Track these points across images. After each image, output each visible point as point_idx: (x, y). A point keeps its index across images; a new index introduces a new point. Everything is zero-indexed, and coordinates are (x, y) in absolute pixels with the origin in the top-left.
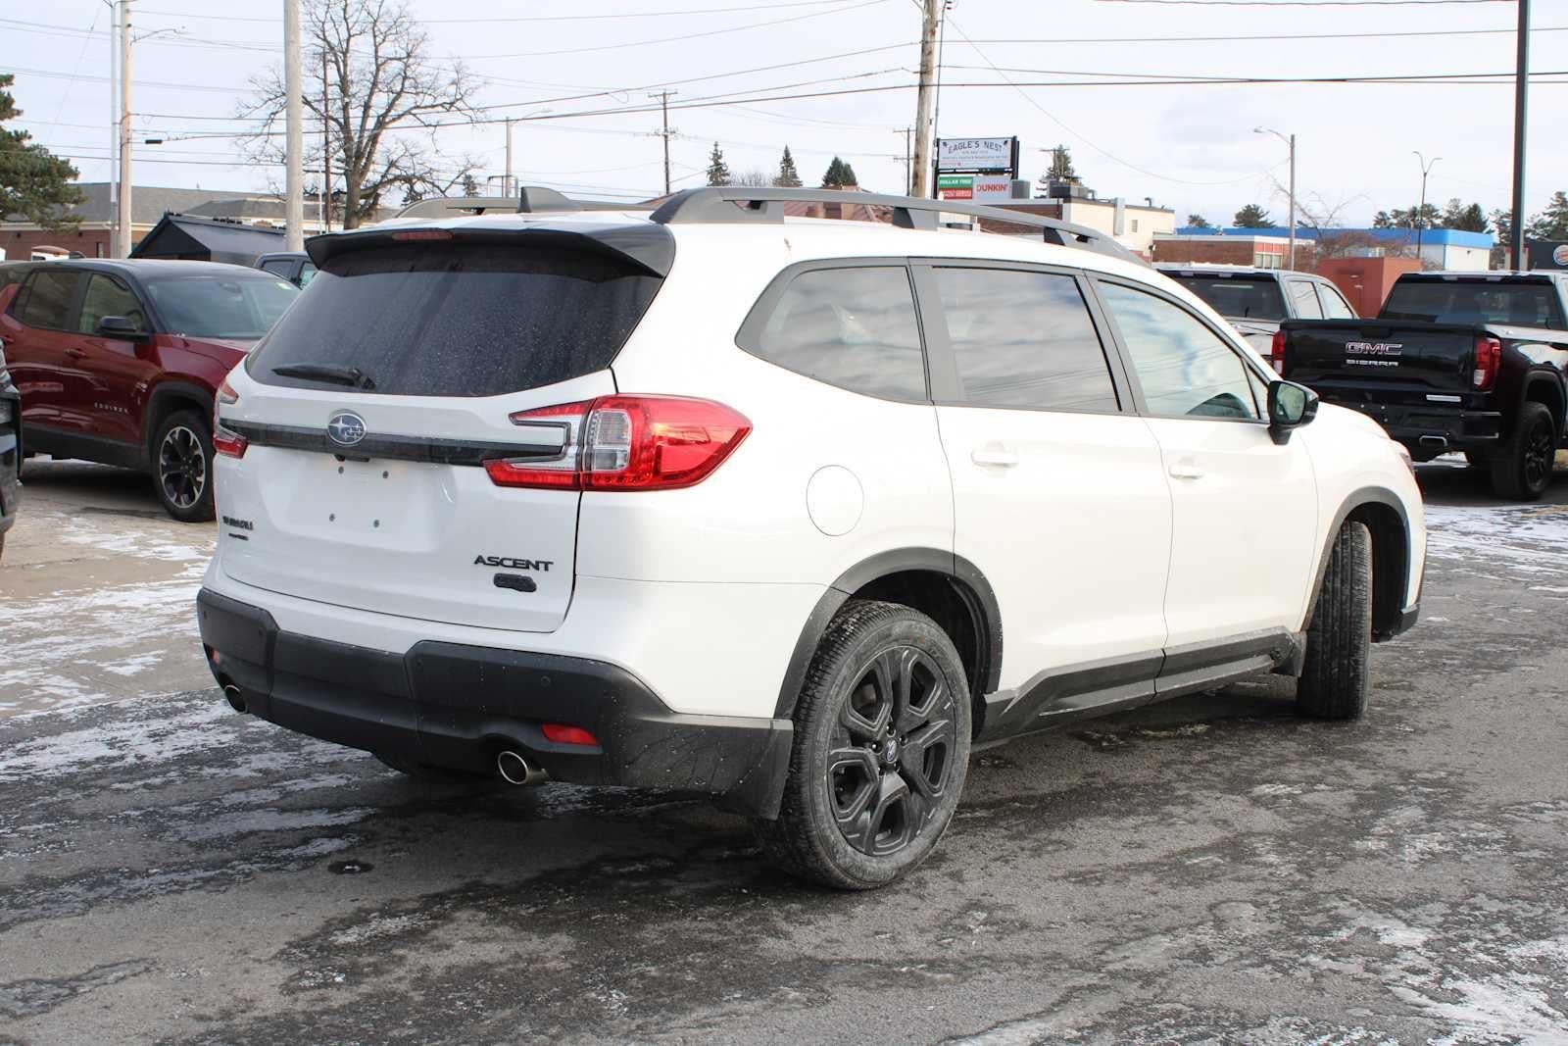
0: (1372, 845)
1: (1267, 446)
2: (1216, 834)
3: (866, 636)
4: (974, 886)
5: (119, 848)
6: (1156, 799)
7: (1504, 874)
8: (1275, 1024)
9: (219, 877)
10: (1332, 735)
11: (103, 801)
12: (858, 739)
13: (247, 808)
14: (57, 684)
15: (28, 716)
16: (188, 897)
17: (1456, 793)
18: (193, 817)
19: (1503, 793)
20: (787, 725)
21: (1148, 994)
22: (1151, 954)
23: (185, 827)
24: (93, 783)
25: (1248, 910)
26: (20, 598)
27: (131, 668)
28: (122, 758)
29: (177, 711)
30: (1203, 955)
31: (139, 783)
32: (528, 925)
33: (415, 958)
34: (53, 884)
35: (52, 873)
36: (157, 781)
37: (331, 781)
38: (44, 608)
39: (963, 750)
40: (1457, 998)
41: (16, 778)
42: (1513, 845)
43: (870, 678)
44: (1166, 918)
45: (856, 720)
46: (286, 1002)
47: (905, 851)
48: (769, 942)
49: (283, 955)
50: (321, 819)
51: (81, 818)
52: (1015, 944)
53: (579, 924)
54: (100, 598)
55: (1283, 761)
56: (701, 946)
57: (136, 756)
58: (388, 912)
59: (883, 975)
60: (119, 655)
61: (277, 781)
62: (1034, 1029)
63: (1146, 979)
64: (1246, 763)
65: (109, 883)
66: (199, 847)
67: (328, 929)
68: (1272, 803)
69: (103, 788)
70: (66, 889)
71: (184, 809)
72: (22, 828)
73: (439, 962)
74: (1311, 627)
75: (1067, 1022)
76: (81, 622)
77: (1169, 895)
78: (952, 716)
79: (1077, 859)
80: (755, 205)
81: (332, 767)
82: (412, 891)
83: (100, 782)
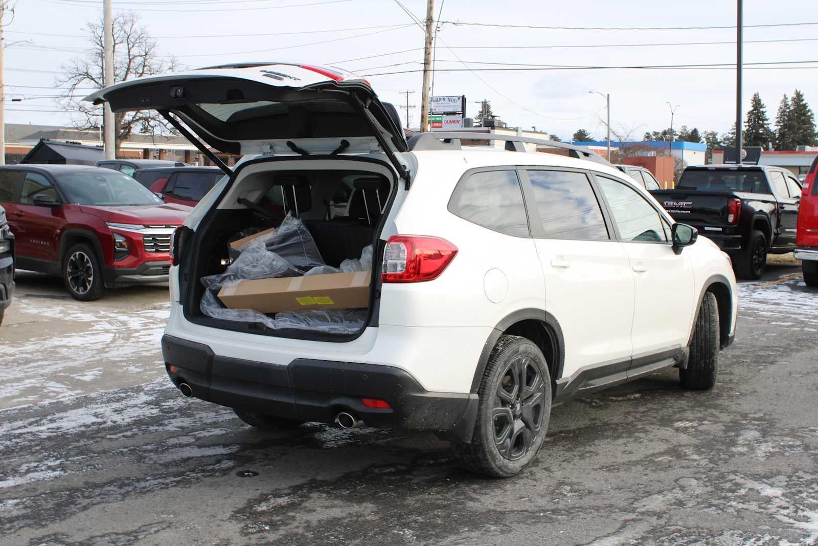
0: (740, 449)
1: (672, 256)
2: (664, 447)
3: (508, 352)
4: (558, 474)
5: (126, 468)
6: (629, 430)
7: (807, 462)
8: (727, 534)
9: (184, 482)
10: (702, 397)
11: (105, 445)
12: (504, 403)
13: (181, 446)
14: (53, 386)
15: (46, 402)
16: (172, 491)
17: (772, 423)
18: (156, 451)
19: (794, 423)
20: (475, 396)
21: (662, 522)
22: (656, 503)
23: (154, 457)
24: (95, 435)
25: (694, 482)
26: (14, 343)
27: (89, 377)
28: (105, 422)
29: (122, 399)
30: (681, 503)
31: (121, 435)
32: (349, 499)
33: (300, 517)
34: (101, 486)
35: (97, 481)
36: (129, 433)
37: (217, 432)
38: (29, 347)
39: (548, 407)
40: (807, 519)
41: (55, 434)
42: (807, 448)
43: (509, 373)
44: (656, 487)
45: (504, 393)
46: (245, 540)
47: (524, 458)
48: (471, 504)
49: (233, 517)
50: (220, 451)
51: (99, 453)
52: (588, 501)
53: (374, 498)
54: (56, 341)
55: (684, 411)
56: (439, 507)
57: (112, 421)
58: (277, 495)
59: (532, 517)
60: (81, 370)
61: (190, 432)
62: (615, 540)
63: (659, 515)
64: (666, 412)
65: (129, 485)
66: (166, 465)
67: (251, 503)
68: (685, 430)
69: (103, 438)
70: (107, 488)
71: (149, 447)
72: (70, 459)
73: (314, 518)
74: (691, 345)
75: (630, 535)
76: (52, 353)
77: (654, 476)
78: (544, 390)
79: (601, 460)
80: (447, 141)
81: (215, 425)
82: (284, 484)
83: (99, 435)
